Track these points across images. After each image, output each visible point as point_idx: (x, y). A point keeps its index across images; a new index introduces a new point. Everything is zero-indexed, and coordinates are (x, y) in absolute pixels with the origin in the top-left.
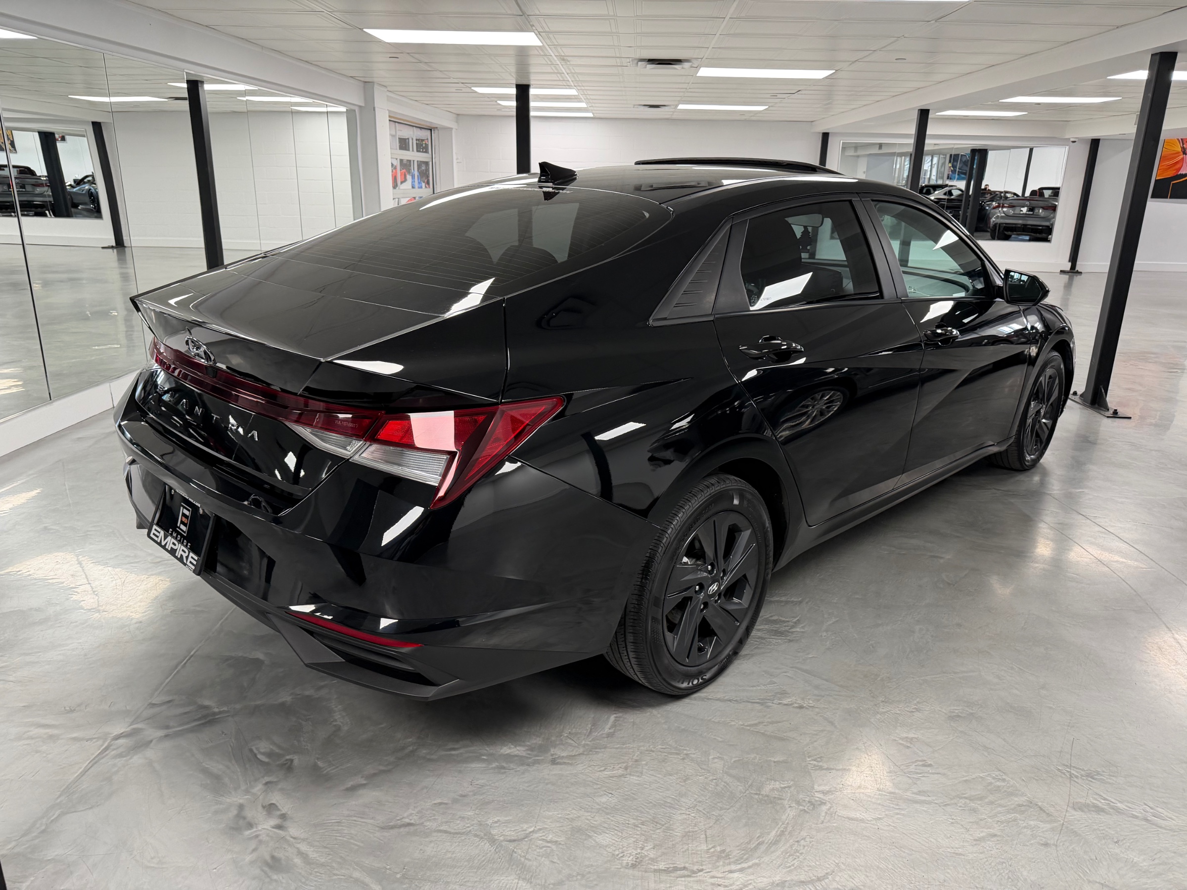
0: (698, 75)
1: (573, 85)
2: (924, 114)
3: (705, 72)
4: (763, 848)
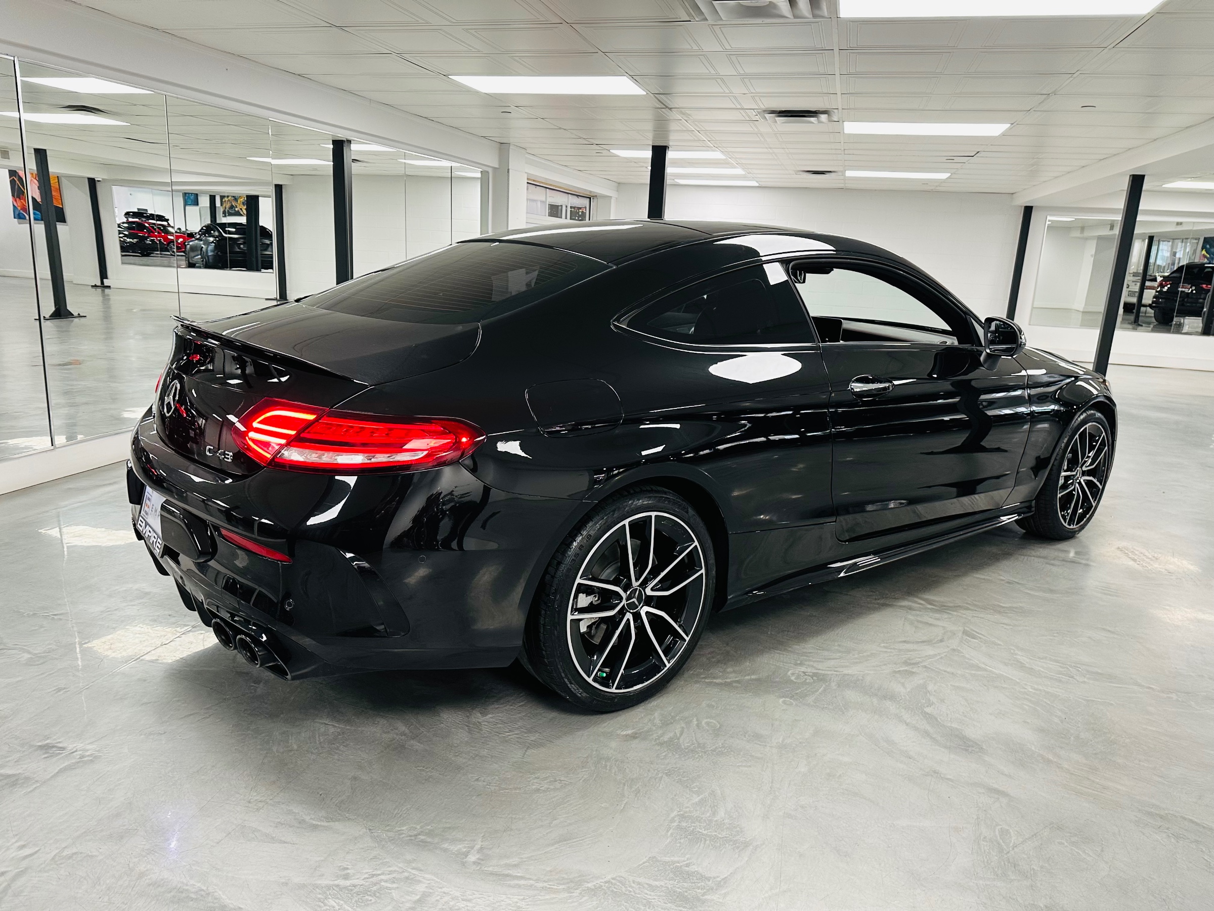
0: (846, 132)
1: (712, 146)
2: (1137, 182)
3: (851, 128)
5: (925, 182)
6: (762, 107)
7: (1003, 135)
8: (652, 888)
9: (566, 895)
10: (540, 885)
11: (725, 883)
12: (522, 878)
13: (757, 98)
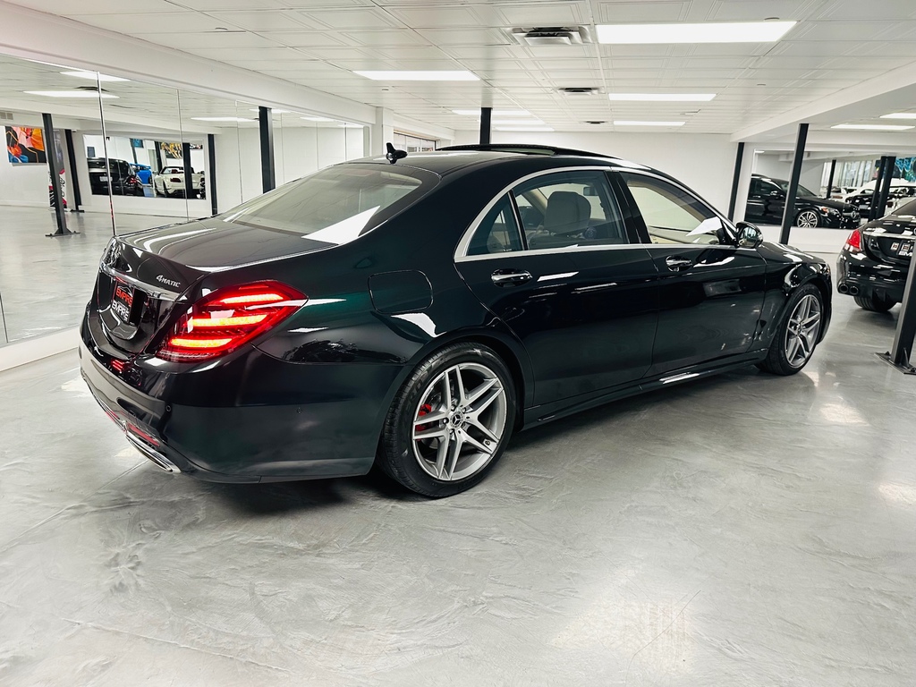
0: (611, 99)
1: (523, 108)
2: (804, 128)
3: (613, 97)
4: (424, 623)
6: (555, 86)
7: (713, 100)
13: (552, 82)
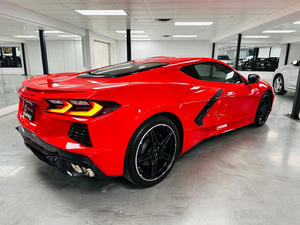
0: (175, 25)
1: (142, 29)
2: (240, 36)
3: (177, 24)
5: (191, 38)
6: (156, 18)
7: (212, 25)
8: (170, 212)
9: (149, 218)
10: (141, 216)
11: (187, 208)
12: (135, 215)
13: (155, 16)
